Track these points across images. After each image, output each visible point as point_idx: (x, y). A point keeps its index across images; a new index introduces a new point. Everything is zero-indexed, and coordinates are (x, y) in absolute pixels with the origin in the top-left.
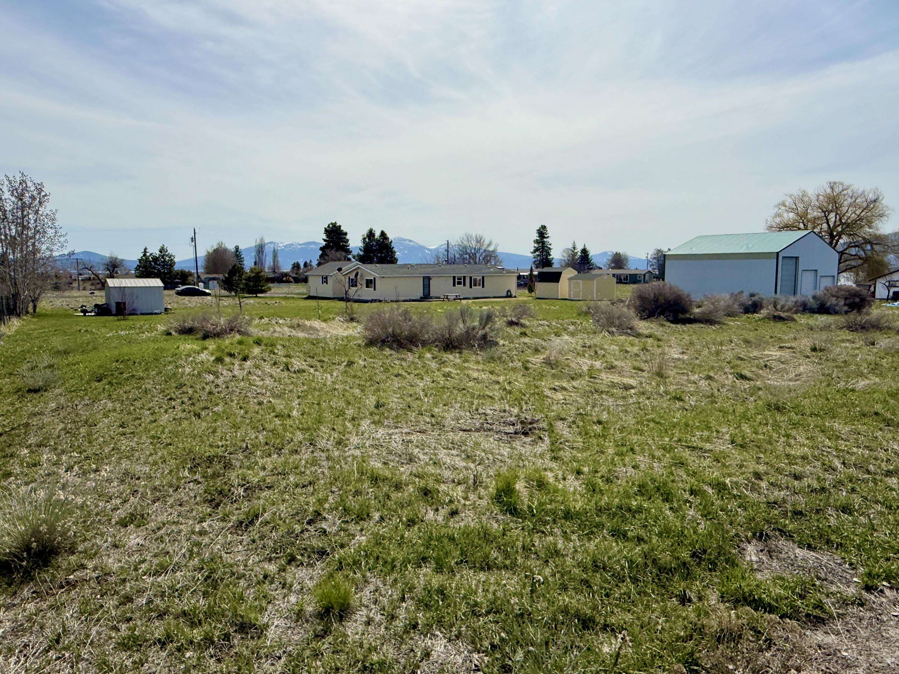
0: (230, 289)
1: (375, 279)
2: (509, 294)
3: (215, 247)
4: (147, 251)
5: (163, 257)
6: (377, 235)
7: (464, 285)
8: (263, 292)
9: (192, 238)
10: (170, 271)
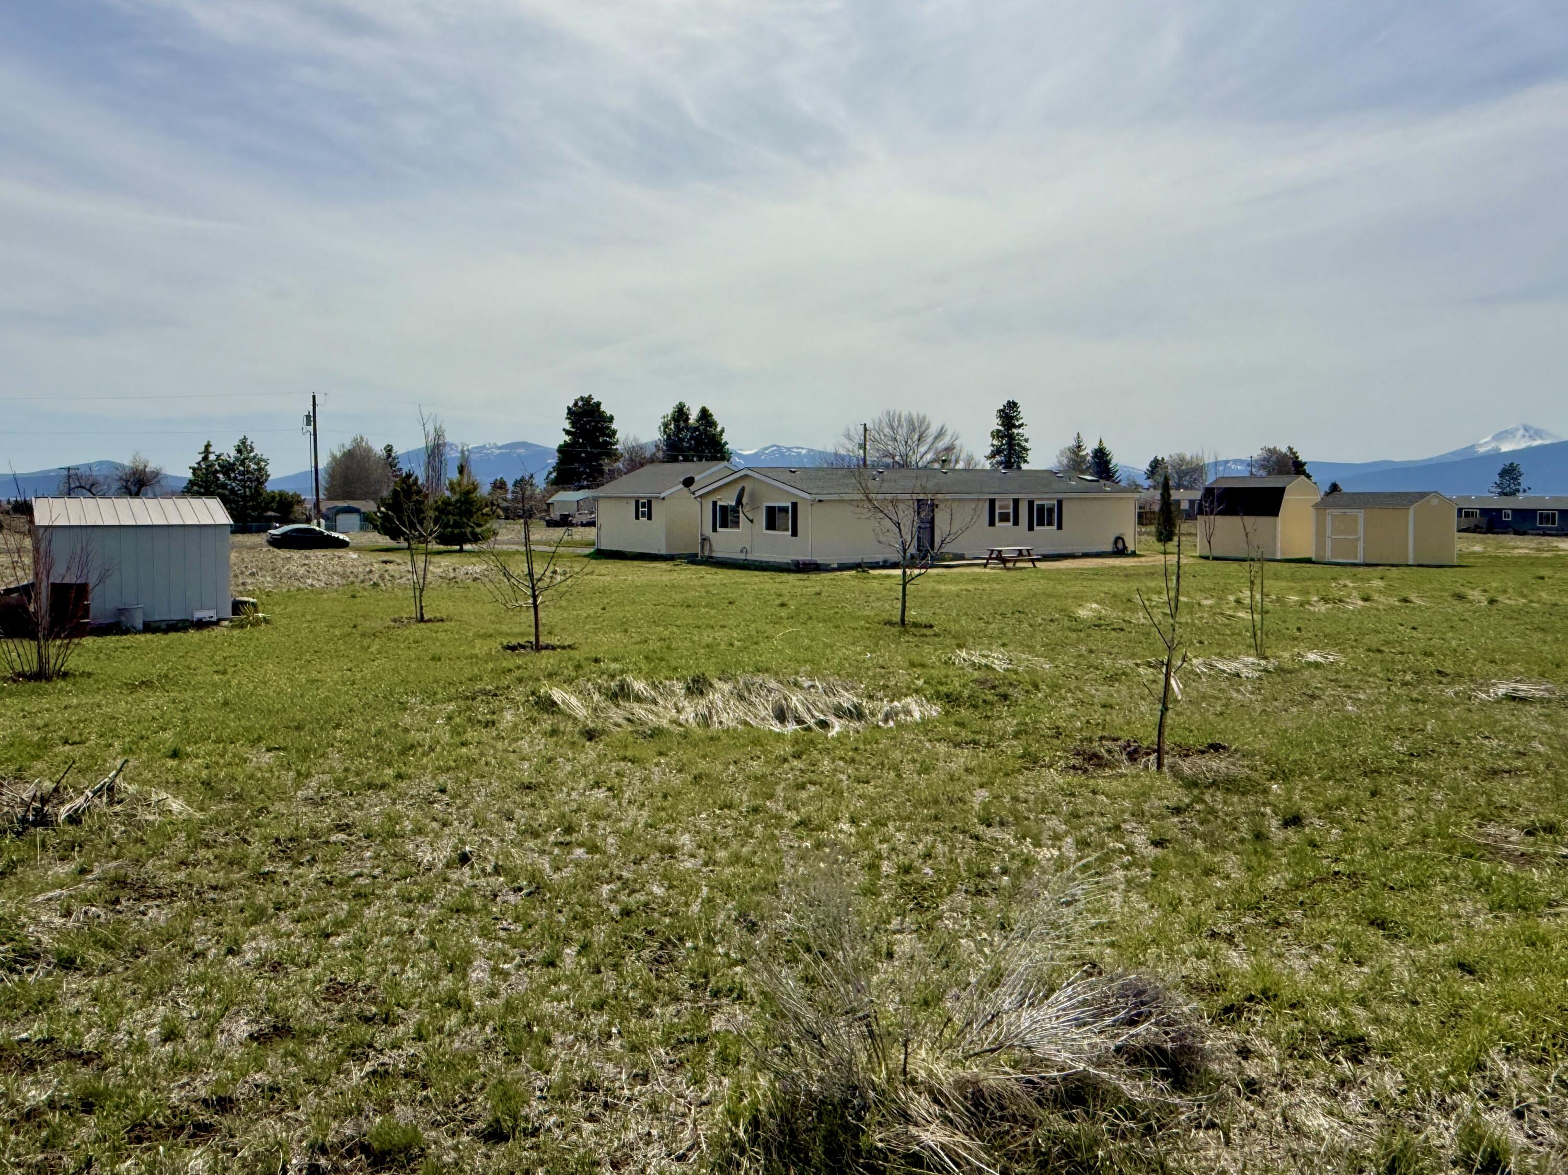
0: (395, 534)
1: (795, 505)
2: (1120, 546)
3: (348, 445)
4: (211, 449)
5: (243, 463)
6: (694, 416)
7: (1016, 523)
8: (476, 539)
9: (308, 417)
10: (257, 492)
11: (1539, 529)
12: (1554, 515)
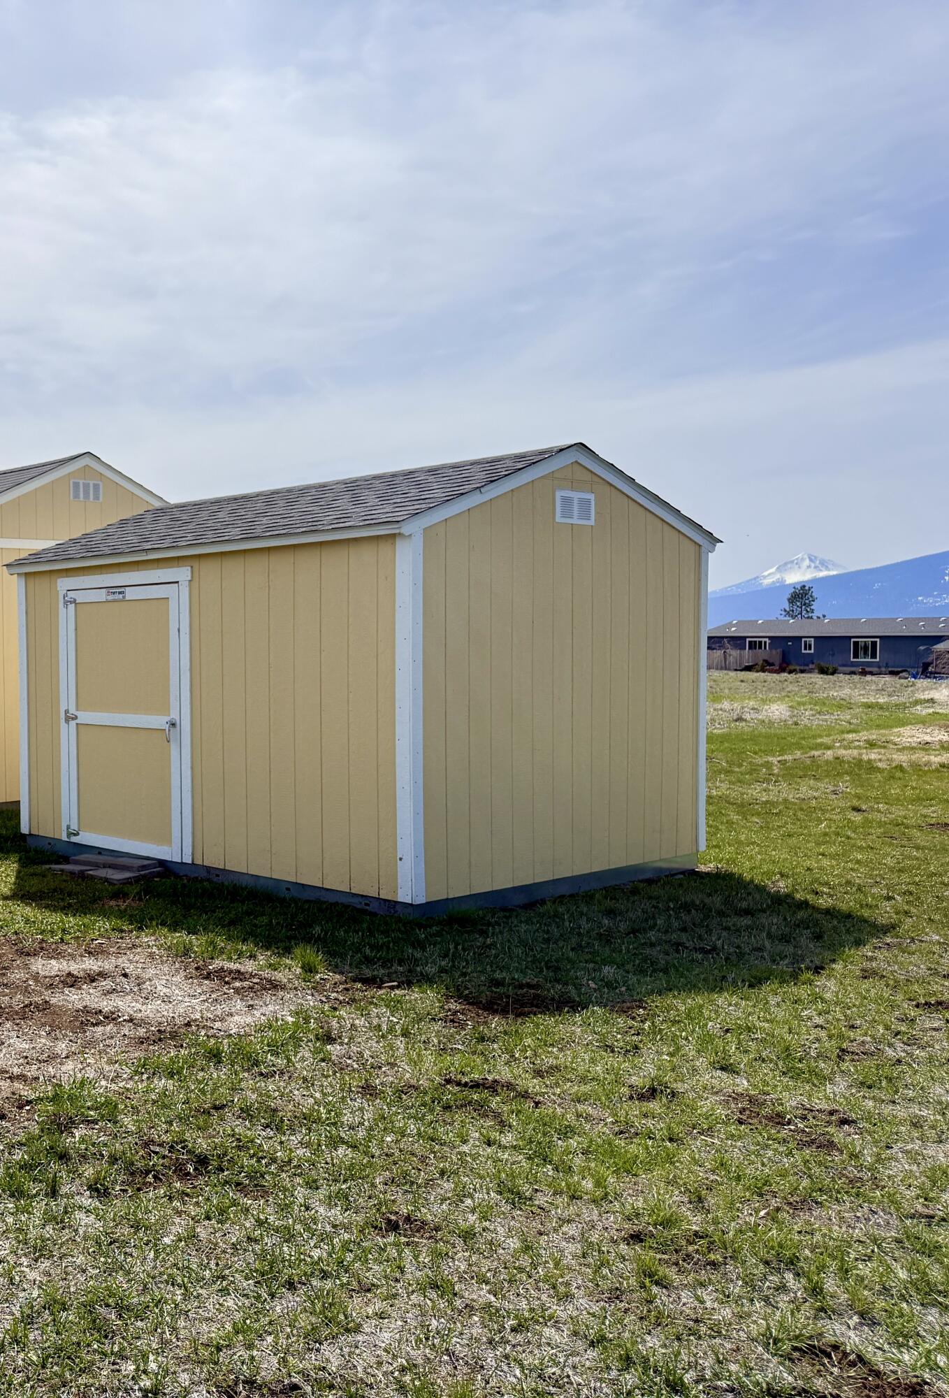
11: (853, 664)
12: (874, 644)
